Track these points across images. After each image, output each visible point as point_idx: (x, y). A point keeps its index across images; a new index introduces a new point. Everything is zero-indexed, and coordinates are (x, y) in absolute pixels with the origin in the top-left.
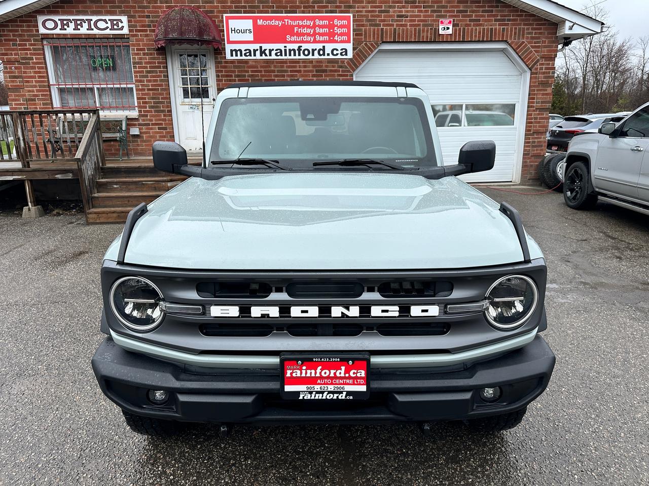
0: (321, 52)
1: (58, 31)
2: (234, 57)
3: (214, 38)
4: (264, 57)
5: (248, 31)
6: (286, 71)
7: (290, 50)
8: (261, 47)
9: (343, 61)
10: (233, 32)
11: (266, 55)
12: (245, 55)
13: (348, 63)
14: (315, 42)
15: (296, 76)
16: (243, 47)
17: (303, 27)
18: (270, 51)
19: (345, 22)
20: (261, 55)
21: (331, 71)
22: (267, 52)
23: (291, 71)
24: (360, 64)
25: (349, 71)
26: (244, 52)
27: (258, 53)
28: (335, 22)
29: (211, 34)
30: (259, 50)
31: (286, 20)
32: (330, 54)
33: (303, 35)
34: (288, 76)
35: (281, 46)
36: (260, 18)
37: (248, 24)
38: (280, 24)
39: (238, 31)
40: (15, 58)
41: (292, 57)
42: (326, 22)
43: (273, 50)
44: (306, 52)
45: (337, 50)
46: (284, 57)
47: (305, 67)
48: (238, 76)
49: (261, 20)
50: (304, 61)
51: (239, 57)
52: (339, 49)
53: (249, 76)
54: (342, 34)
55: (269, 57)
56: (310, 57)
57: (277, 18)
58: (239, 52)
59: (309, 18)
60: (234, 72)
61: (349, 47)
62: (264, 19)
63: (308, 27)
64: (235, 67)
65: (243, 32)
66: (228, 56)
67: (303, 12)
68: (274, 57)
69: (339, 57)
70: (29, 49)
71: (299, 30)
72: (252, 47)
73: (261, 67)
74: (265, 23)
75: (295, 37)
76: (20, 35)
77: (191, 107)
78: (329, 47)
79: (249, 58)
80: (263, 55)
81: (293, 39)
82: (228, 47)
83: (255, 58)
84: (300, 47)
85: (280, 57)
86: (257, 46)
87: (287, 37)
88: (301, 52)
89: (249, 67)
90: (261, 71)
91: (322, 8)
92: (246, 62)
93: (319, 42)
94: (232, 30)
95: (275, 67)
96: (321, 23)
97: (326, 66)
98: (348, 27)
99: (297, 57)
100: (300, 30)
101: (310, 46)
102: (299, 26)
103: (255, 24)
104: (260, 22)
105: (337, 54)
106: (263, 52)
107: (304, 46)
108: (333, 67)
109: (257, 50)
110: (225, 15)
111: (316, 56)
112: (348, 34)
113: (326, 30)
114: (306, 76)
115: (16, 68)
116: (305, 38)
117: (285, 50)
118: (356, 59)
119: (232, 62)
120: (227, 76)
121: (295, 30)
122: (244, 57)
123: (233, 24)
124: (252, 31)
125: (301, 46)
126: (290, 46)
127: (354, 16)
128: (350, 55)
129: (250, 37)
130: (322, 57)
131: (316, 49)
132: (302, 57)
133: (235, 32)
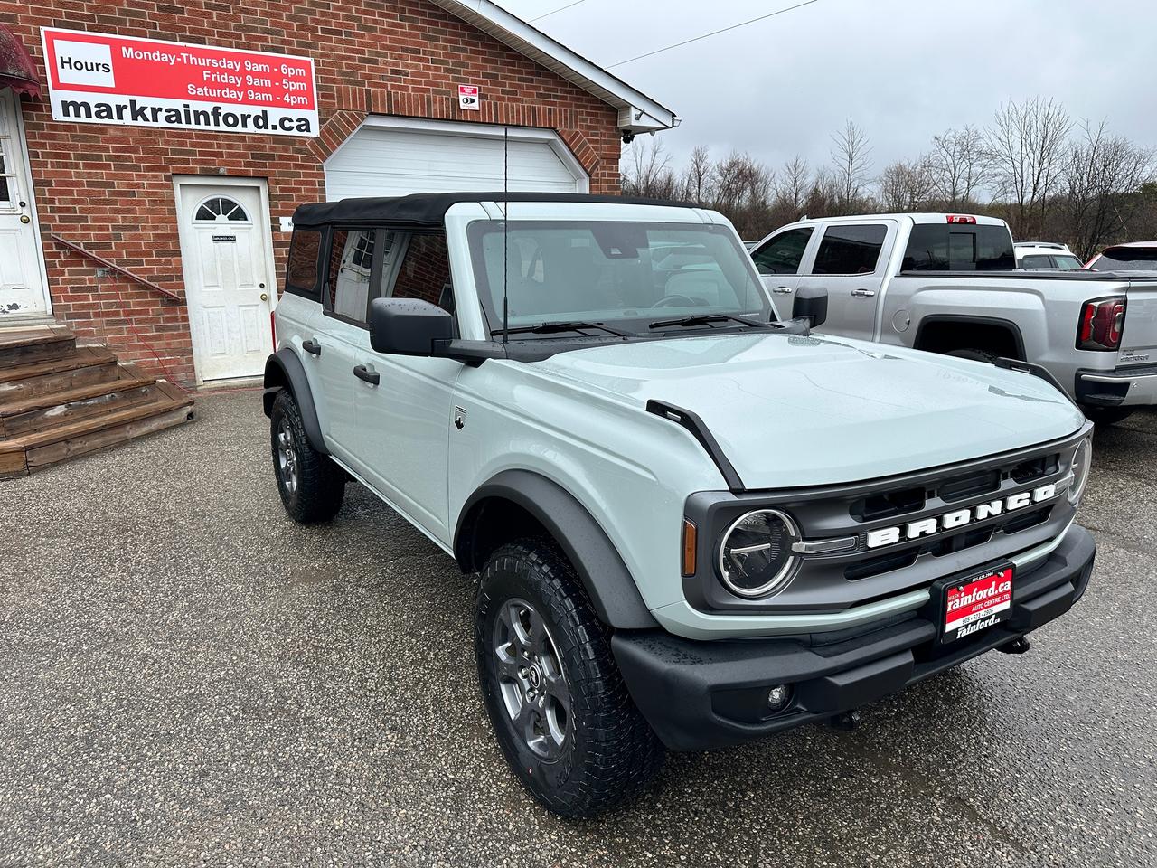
0: (261, 122)
2: (72, 118)
3: (29, 76)
4: (140, 122)
5: (100, 67)
6: (192, 153)
7: (197, 114)
8: (133, 103)
9: (302, 140)
10: (67, 66)
11: (146, 119)
12: (98, 115)
13: (311, 144)
14: (246, 101)
15: (213, 163)
16: (93, 99)
17: (222, 71)
18: (155, 111)
19: (301, 71)
20: (135, 118)
21: (281, 157)
22: (148, 113)
23: (201, 154)
24: (334, 148)
25: (315, 160)
26: (94, 110)
27: (127, 113)
28: (282, 69)
29: (21, 65)
30: (129, 108)
31: (185, 55)
32: (279, 127)
33: (222, 86)
34: (196, 162)
35: (178, 104)
36: (128, 44)
37: (103, 54)
38: (173, 61)
39: (79, 66)
41: (202, 126)
42: (266, 68)
43: (160, 109)
44: (231, 120)
45: (291, 120)
46: (184, 125)
47: (230, 146)
48: (83, 157)
49: (131, 49)
50: (227, 136)
51: (83, 119)
52: (295, 119)
53: (109, 158)
54: (296, 93)
55: (151, 124)
56: (239, 128)
57: (164, 49)
58: (82, 109)
59: (230, 57)
60: (75, 148)
61: (313, 116)
62: (136, 46)
63: (231, 72)
64: (74, 138)
65: (89, 67)
66: (57, 114)
67: (219, 44)
68: (162, 123)
69: (295, 132)
71: (213, 76)
72: (114, 100)
73: (136, 141)
74: (139, 55)
75: (206, 89)
78: (275, 115)
79: (107, 121)
80: (139, 117)
81: (201, 92)
82: (57, 98)
83: (120, 122)
84: (216, 109)
85: (176, 125)
86: (124, 100)
87: (189, 86)
88: (221, 118)
89: (106, 140)
90: (135, 150)
91: (255, 41)
92: (101, 129)
93: (255, 103)
94: (63, 63)
95: (167, 143)
96: (257, 68)
97: (272, 149)
98: (307, 79)
99: (212, 127)
100: (216, 78)
101: (239, 110)
102: (213, 70)
103: (116, 54)
104: (128, 53)
105: (291, 128)
106: (137, 113)
107: (226, 108)
108: (286, 150)
109: (125, 107)
110: (43, 29)
111: (251, 128)
112: (309, 94)
113: (268, 82)
114: (234, 164)
116: (226, 93)
117: (187, 113)
118: (327, 140)
119: (69, 127)
120: (57, 156)
121: (205, 76)
122: (94, 120)
123: (64, 49)
124: (111, 68)
125: (220, 108)
126: (196, 106)
127: (317, 63)
128: (315, 131)
129: (108, 80)
130: (263, 131)
131: (249, 116)
132: (223, 127)
133: (71, 68)
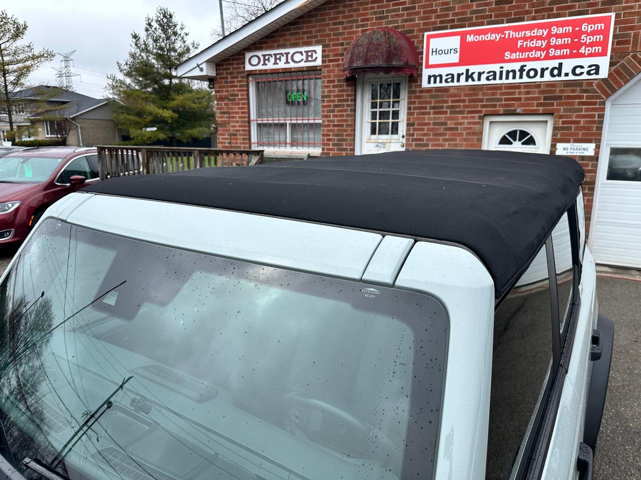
0: (556, 72)
1: (260, 67)
2: (432, 85)
3: (407, 63)
4: (470, 82)
5: (452, 51)
6: (500, 100)
7: (508, 72)
8: (467, 71)
9: (589, 83)
10: (434, 53)
11: (473, 80)
12: (446, 81)
13: (599, 86)
14: (547, 58)
15: (513, 105)
16: (444, 71)
17: (532, 38)
18: (480, 74)
19: (601, 26)
20: (467, 80)
21: (568, 97)
22: (475, 76)
23: (506, 100)
24: (620, 86)
25: (599, 97)
26: (444, 78)
27: (463, 78)
28: (583, 27)
29: (402, 58)
30: (465, 75)
31: (507, 32)
32: (570, 74)
33: (530, 49)
34: (501, 106)
35: (496, 67)
36: (470, 33)
37: (454, 42)
38: (498, 38)
39: (441, 52)
40: (225, 95)
41: (511, 81)
42: (569, 29)
43: (484, 72)
44: (532, 73)
45: (582, 67)
46: (498, 81)
47: (528, 93)
48: (434, 108)
49: (472, 36)
50: (527, 85)
51: (438, 85)
52: (586, 66)
53: (448, 107)
54: (592, 44)
55: (476, 83)
56: (538, 79)
57: (493, 31)
58: (438, 79)
59: (540, 26)
60: (430, 102)
61: (604, 63)
62: (476, 33)
63: (539, 38)
64: (431, 97)
65: (446, 52)
66: (425, 84)
67: (534, 18)
68: (484, 81)
69: (585, 77)
70: (236, 86)
71: (525, 43)
72: (455, 71)
73: (466, 95)
74: (477, 38)
75: (518, 53)
76: (231, 73)
77: (377, 146)
78: (568, 65)
79: (451, 84)
80: (470, 80)
81: (514, 56)
82: (426, 73)
83: (458, 84)
84: (523, 67)
85: (492, 82)
86: (462, 69)
87: (506, 54)
88: (525, 73)
89: (449, 96)
90: (464, 101)
91: (565, 10)
92: (446, 90)
93: (554, 58)
94: (433, 52)
95: (484, 94)
96: (561, 30)
97: (562, 91)
98: (605, 33)
99: (517, 80)
100: (527, 44)
101: (538, 65)
102: (525, 39)
103: (463, 42)
104: (470, 38)
105: (582, 73)
106: (469, 76)
107: (529, 65)
108: (573, 91)
109: (462, 74)
110: (426, 34)
111: (547, 77)
112: (604, 44)
113: (568, 40)
114: (528, 105)
115: (225, 104)
116: (533, 54)
117: (501, 72)
118: (614, 79)
119: (429, 90)
120: (420, 108)
121: (519, 44)
122: (444, 84)
123: (435, 43)
124: (458, 50)
125: (525, 66)
126: (508, 67)
127: (617, 16)
128: (604, 73)
129: (455, 58)
130: (557, 79)
131: (547, 69)
132: (525, 79)
133: (436, 54)
